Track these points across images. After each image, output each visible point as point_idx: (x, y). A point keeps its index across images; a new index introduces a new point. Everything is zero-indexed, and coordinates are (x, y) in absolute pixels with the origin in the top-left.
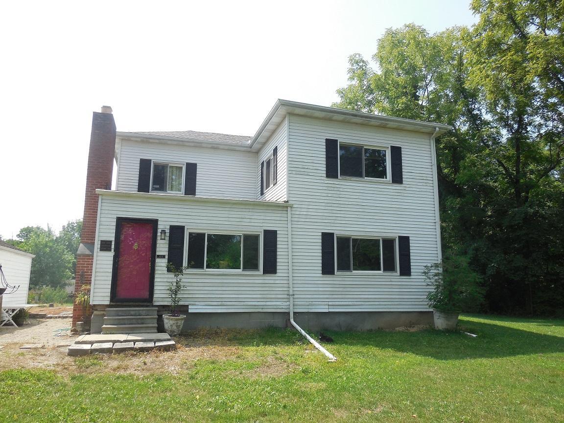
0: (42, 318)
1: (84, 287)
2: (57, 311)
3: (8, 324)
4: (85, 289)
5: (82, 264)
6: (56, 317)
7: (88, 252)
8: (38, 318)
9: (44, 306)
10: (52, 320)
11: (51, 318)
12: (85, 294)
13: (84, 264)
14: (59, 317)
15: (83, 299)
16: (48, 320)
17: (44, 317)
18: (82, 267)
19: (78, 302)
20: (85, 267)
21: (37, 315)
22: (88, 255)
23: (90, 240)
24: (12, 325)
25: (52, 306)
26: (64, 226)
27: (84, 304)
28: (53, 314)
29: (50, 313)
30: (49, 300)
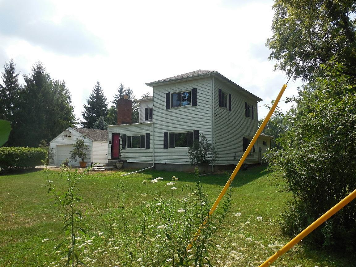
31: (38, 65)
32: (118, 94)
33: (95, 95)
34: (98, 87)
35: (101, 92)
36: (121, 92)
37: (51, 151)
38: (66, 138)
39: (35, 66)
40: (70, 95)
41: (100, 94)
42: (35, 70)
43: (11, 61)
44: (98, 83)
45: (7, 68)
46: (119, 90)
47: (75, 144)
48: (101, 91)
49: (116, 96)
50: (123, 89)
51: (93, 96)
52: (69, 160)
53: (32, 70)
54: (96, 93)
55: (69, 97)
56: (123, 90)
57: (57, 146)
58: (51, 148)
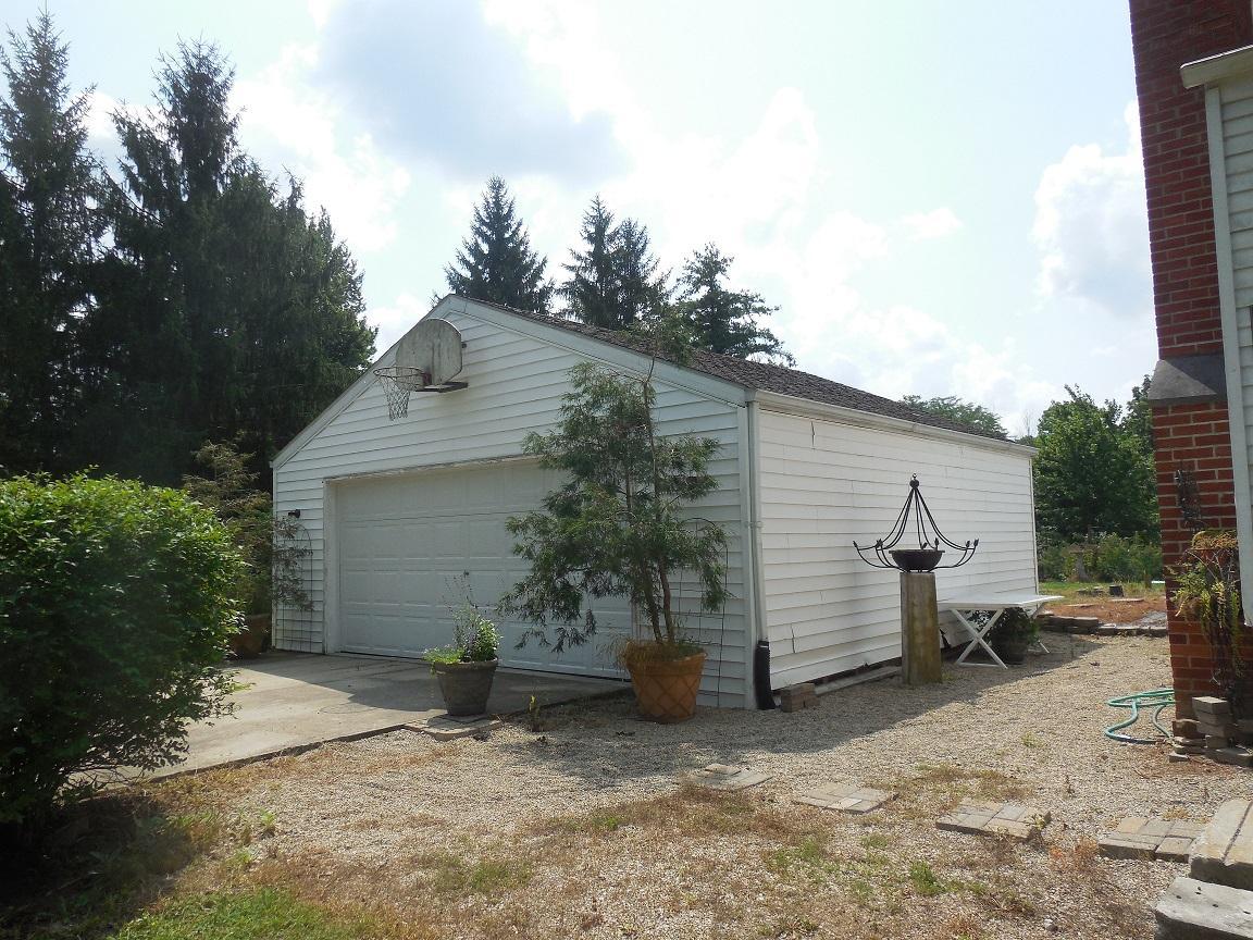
0: (1088, 633)
1: (1200, 541)
2: (1133, 611)
3: (979, 655)
4: (1210, 552)
5: (1174, 443)
6: (1129, 633)
7: (1194, 389)
8: (1074, 632)
9: (1097, 593)
10: (1117, 640)
11: (1114, 633)
12: (1211, 575)
13: (1187, 442)
14: (1140, 632)
15: (1205, 596)
16: (1103, 640)
17: (1091, 628)
18: (1179, 455)
19: (1186, 608)
20: (1191, 454)
21: (1073, 622)
22: (1200, 403)
23: (1200, 337)
24: (988, 658)
25: (1117, 592)
26: (1135, 390)
27: (1214, 619)
28: (1121, 622)
29: (1110, 617)
30: (1109, 573)
31: (194, 62)
32: (586, 248)
33: (485, 248)
34: (497, 204)
35: (515, 233)
36: (597, 238)
37: (289, 534)
38: (419, 401)
39: (179, 67)
40: (354, 277)
41: (511, 239)
42: (175, 86)
43: (37, 26)
44: (497, 187)
45: (17, 68)
46: (592, 229)
47: (555, 440)
48: (514, 228)
49: (579, 258)
50: (607, 223)
51: (475, 250)
52: (501, 634)
53: (163, 90)
54: (486, 239)
55: (351, 286)
56: (609, 231)
57: (340, 488)
58: (281, 509)
